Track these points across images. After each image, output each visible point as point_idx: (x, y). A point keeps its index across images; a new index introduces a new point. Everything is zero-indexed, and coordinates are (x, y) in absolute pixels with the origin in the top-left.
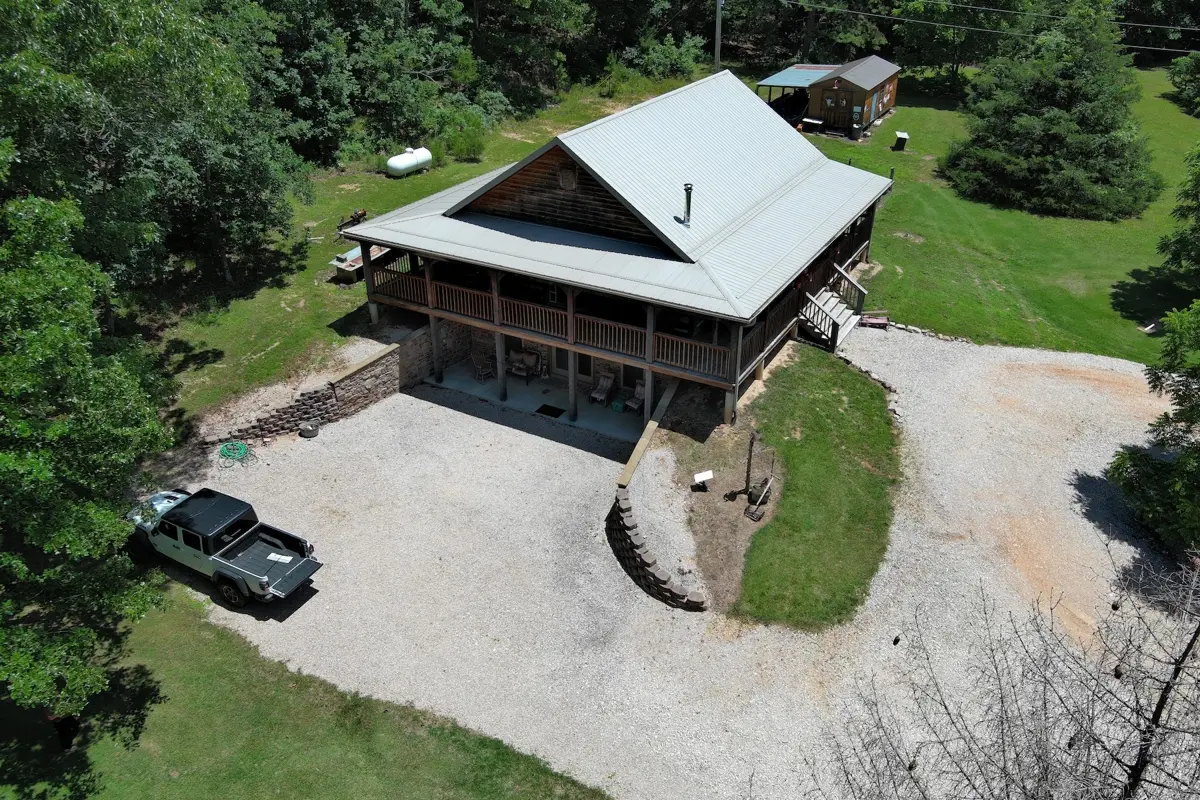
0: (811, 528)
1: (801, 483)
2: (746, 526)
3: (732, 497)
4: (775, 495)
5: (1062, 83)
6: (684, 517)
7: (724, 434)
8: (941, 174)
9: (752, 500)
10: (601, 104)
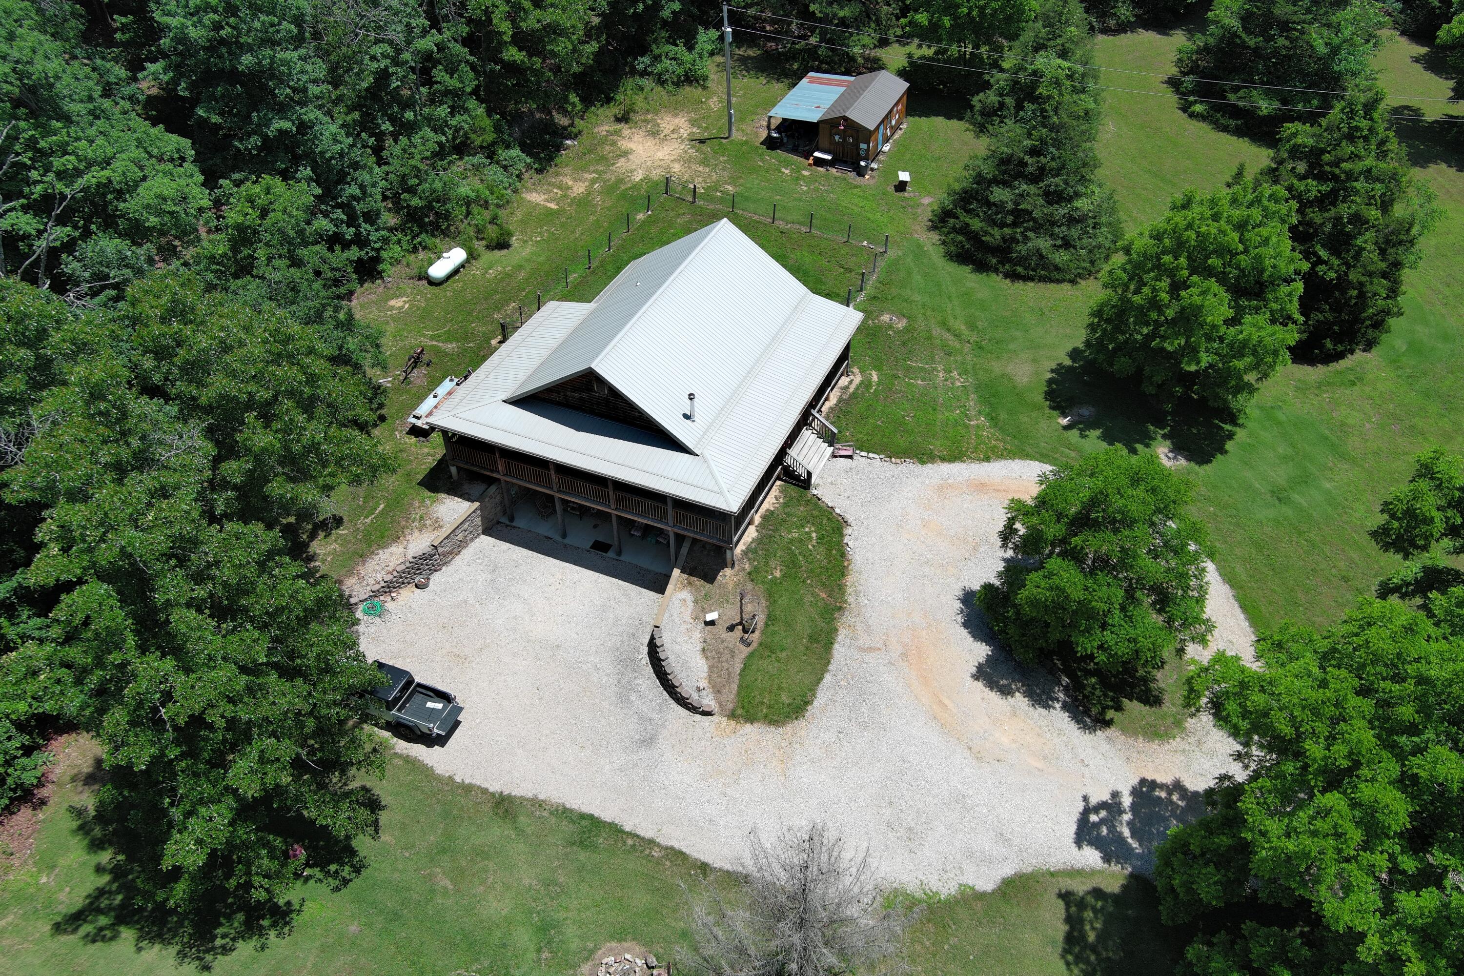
0: (783, 649)
1: (778, 613)
2: (741, 652)
3: (731, 628)
4: (761, 625)
5: (1031, 160)
6: (699, 646)
7: (727, 575)
8: (934, 228)
9: (745, 631)
10: (617, 133)
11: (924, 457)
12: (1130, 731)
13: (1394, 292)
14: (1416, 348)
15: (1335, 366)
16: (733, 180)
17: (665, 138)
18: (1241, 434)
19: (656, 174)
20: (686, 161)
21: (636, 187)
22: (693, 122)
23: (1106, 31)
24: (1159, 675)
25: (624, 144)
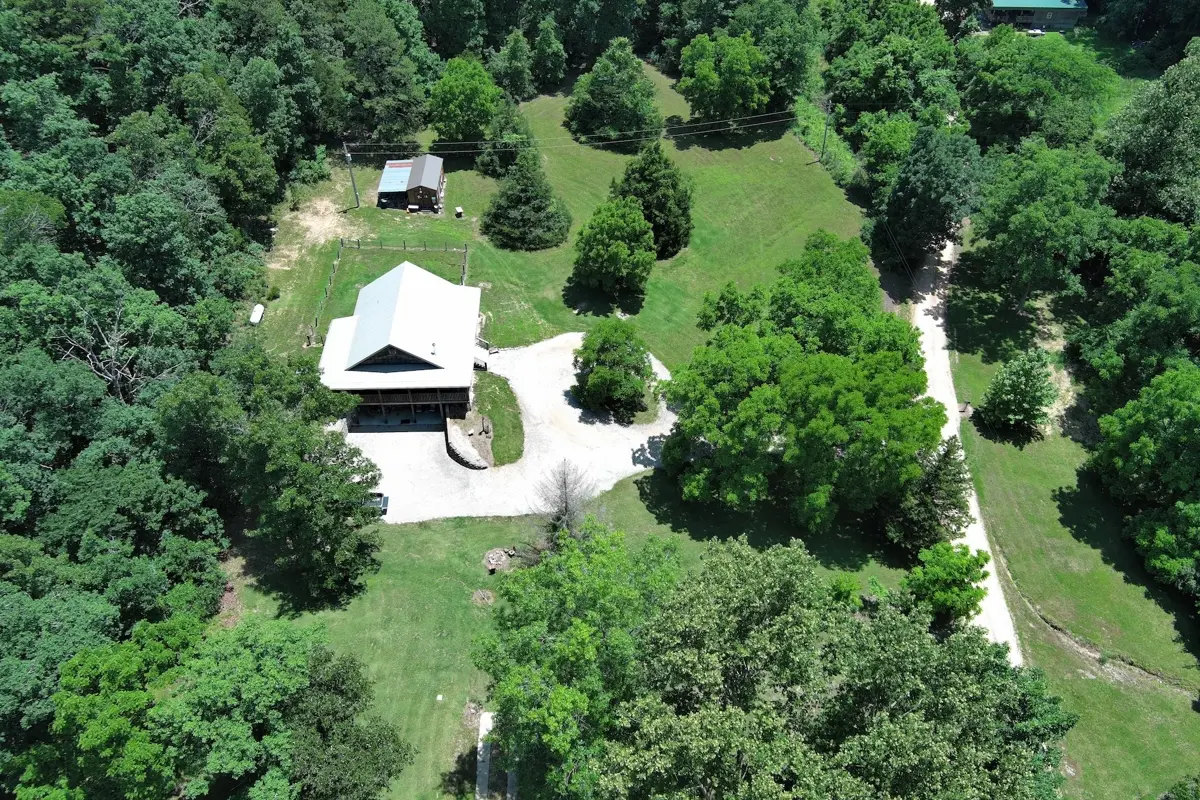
0: (504, 435)
1: (496, 423)
2: (488, 441)
3: (480, 434)
4: (491, 429)
5: (522, 195)
6: (471, 445)
7: (469, 414)
8: (484, 233)
9: (486, 433)
10: (296, 218)
11: (527, 343)
12: (641, 423)
13: (688, 220)
14: (704, 241)
15: (676, 257)
16: (373, 231)
17: (324, 216)
18: (647, 298)
19: (331, 237)
20: (343, 225)
21: (324, 246)
22: (334, 202)
23: (524, 100)
24: (644, 400)
25: (303, 224)
